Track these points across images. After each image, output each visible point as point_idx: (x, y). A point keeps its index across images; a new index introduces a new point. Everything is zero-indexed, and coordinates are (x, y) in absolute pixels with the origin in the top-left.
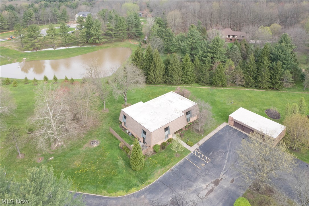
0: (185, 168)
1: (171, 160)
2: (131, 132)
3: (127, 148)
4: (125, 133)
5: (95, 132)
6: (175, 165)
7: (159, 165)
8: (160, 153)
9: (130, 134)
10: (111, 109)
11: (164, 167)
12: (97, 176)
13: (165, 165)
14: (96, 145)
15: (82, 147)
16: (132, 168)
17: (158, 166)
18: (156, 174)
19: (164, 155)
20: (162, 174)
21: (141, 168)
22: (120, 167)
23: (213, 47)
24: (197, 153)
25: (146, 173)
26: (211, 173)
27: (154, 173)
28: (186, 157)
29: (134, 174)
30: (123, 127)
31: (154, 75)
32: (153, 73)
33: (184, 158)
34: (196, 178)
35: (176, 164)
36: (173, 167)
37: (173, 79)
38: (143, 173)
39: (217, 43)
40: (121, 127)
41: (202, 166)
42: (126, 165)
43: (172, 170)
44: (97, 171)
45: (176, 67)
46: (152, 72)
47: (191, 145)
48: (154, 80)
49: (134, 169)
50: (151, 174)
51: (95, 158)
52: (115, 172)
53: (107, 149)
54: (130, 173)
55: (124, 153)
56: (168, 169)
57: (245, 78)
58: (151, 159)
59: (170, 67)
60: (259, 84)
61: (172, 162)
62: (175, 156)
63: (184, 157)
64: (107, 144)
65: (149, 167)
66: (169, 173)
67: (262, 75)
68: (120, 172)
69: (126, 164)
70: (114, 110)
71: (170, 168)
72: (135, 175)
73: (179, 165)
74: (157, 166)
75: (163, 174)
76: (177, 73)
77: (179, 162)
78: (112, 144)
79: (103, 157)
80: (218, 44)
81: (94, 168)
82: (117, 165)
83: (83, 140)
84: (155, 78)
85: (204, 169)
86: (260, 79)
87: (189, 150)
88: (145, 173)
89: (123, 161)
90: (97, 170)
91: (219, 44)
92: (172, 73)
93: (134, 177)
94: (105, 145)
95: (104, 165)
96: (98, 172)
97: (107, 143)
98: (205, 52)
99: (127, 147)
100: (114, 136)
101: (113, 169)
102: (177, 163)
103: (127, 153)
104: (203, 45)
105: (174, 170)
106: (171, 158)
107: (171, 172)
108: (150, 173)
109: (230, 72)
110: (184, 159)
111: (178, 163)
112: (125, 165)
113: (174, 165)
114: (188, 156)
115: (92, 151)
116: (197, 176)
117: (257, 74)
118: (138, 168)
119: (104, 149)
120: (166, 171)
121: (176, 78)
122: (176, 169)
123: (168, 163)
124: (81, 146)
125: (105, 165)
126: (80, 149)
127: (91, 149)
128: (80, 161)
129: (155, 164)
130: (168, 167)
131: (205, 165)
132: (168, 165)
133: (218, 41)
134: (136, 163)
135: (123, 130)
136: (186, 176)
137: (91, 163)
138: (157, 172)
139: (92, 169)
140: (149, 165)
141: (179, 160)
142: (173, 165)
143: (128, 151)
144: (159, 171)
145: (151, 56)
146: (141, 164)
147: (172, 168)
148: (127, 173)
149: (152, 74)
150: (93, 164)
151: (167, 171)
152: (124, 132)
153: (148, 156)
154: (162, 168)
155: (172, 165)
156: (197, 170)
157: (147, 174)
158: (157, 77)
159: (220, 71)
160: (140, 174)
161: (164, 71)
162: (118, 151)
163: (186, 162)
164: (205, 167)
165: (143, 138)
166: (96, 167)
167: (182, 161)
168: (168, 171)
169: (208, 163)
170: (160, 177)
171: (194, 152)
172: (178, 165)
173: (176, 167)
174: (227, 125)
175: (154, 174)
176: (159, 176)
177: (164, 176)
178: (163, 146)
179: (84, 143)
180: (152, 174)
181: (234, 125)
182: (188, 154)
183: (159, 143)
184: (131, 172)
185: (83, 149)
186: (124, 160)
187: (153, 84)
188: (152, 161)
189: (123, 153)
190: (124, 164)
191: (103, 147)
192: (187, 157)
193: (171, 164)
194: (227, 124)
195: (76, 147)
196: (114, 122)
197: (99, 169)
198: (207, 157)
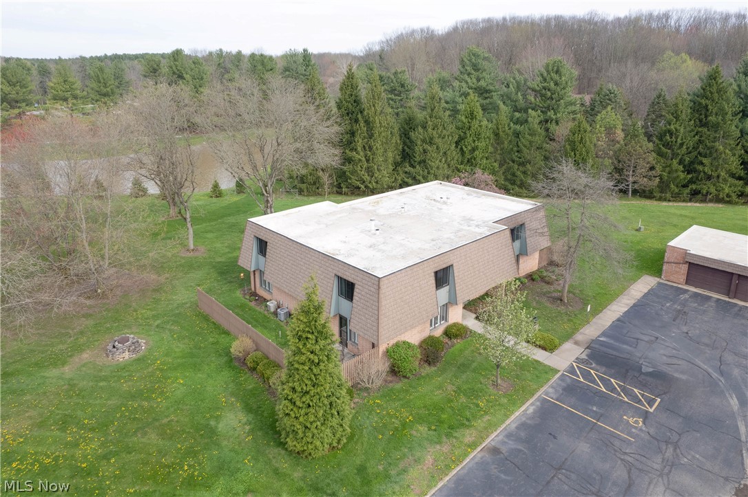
0: (555, 437)
1: (478, 406)
2: (286, 305)
3: (265, 361)
4: (260, 313)
5: (135, 311)
6: (503, 426)
7: (423, 429)
8: (419, 377)
9: (281, 312)
10: (215, 248)
11: (448, 435)
12: (95, 489)
13: (451, 427)
14: (127, 355)
15: (63, 364)
16: (291, 443)
17: (417, 431)
18: (414, 473)
19: (440, 387)
20: (448, 468)
21: (335, 444)
22: (225, 443)
23: (544, 88)
24: (587, 375)
25: (361, 470)
26: (694, 457)
27: (401, 465)
28: (543, 390)
29: (297, 474)
30: (254, 294)
31: (368, 161)
32: (362, 153)
33: (536, 396)
34: (630, 486)
35: (503, 422)
36: (493, 436)
37: (429, 173)
38: (345, 470)
39: (556, 77)
40: (245, 294)
41: (635, 428)
42: (259, 433)
43: (495, 451)
44: (104, 462)
45: (439, 131)
46: (359, 149)
47: (548, 347)
48: (366, 177)
49: (299, 448)
50: (386, 470)
51: (110, 402)
52: (200, 464)
53: (175, 369)
54: (276, 472)
55: (251, 382)
56: (473, 445)
57: (659, 168)
58: (379, 406)
59: (417, 135)
60: (705, 187)
61: (486, 413)
62: (492, 390)
63: (536, 390)
64: (177, 350)
65: (376, 438)
66: (482, 465)
67: (715, 155)
68: (223, 468)
69: (261, 429)
70: (227, 250)
71: (483, 439)
72: (304, 478)
73: (523, 426)
74: (414, 433)
75: (454, 472)
76: (441, 154)
77: (517, 414)
78: (200, 348)
79: (148, 399)
80: (558, 78)
81: (91, 447)
82: (212, 432)
83: (77, 339)
84: (369, 170)
85: (647, 437)
86: (706, 170)
87: (546, 362)
88: (359, 470)
89: (243, 417)
90: (106, 457)
91: (563, 79)
92: (425, 152)
93: (300, 490)
94: (167, 355)
95: (146, 433)
96: (108, 469)
97: (180, 347)
98: (516, 110)
99: (268, 358)
100: (213, 322)
101: (191, 453)
102: (507, 417)
103: (265, 379)
104: (511, 86)
105: (504, 449)
106: (477, 397)
107: (488, 457)
108: (381, 468)
109: (610, 150)
110: (538, 400)
111: (513, 417)
112: (252, 431)
113: (496, 426)
114: (552, 387)
115: (105, 379)
116: (629, 472)
117: (696, 153)
118: (318, 443)
119: (162, 370)
120: (466, 455)
121: (438, 168)
122: (512, 445)
123: (468, 420)
124: (58, 360)
125: (153, 436)
126: (53, 373)
127: (101, 370)
128: (30, 418)
129: (404, 425)
130: (468, 436)
131: (644, 422)
132: (468, 427)
133: (557, 72)
134: (307, 414)
135: (252, 304)
136: (573, 476)
137: (83, 427)
138: (417, 461)
139: (78, 454)
140: (375, 428)
141: (515, 402)
142: (491, 426)
143: (268, 372)
144: (429, 459)
145: (355, 101)
146: (335, 421)
147: (493, 438)
148: (261, 472)
149: (359, 157)
150: (92, 430)
151: (471, 456)
152: (258, 308)
153: (367, 389)
154: (439, 443)
155: (486, 428)
156: (617, 443)
157: (370, 471)
158: (376, 167)
159: (581, 142)
160: (328, 476)
161: (397, 149)
162: (226, 374)
163: (546, 411)
164: (652, 431)
165: (338, 318)
166: (103, 445)
167: (528, 407)
168: (475, 454)
169: (651, 410)
170: (440, 484)
171: (571, 370)
172: (514, 426)
173: (509, 436)
174: (659, 284)
175: (405, 471)
176: (433, 479)
177: (459, 480)
178: (431, 352)
179: (78, 349)
180: (393, 473)
181: (687, 283)
182: (549, 380)
183: (414, 337)
184: (284, 464)
185: (67, 371)
186: (248, 409)
187: (364, 192)
188: (388, 414)
189: (246, 380)
190: (247, 428)
191: (157, 360)
192: (547, 391)
193: (480, 423)
194: (658, 279)
195: (36, 364)
196: (218, 281)
197: (116, 454)
198: (636, 387)
